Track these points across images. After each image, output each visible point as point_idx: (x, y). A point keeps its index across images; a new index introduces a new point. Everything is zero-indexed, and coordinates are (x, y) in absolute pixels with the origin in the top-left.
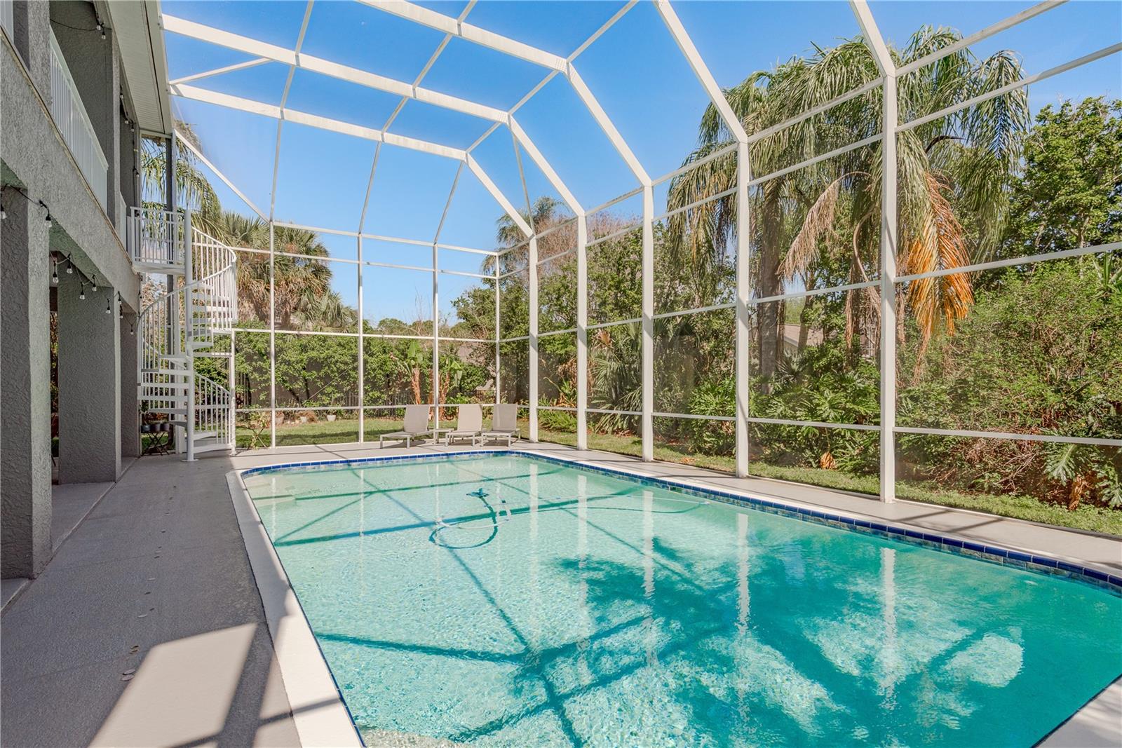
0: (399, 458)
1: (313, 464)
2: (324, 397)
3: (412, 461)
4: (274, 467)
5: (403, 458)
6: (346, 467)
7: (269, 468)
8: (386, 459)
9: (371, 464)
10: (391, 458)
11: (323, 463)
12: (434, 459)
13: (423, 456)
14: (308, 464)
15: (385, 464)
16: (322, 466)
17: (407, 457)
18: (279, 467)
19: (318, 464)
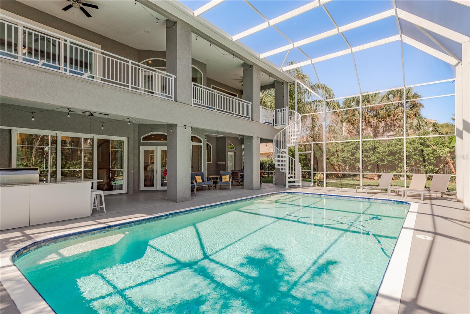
0: (342, 196)
1: (307, 193)
2: (399, 169)
3: (348, 199)
4: (293, 193)
5: (344, 196)
6: (319, 196)
7: (292, 193)
8: (336, 196)
9: (329, 197)
10: (338, 196)
11: (310, 194)
12: (360, 199)
13: (354, 197)
14: (305, 193)
15: (336, 198)
16: (310, 195)
17: (346, 197)
18: (295, 193)
19: (308, 193)
